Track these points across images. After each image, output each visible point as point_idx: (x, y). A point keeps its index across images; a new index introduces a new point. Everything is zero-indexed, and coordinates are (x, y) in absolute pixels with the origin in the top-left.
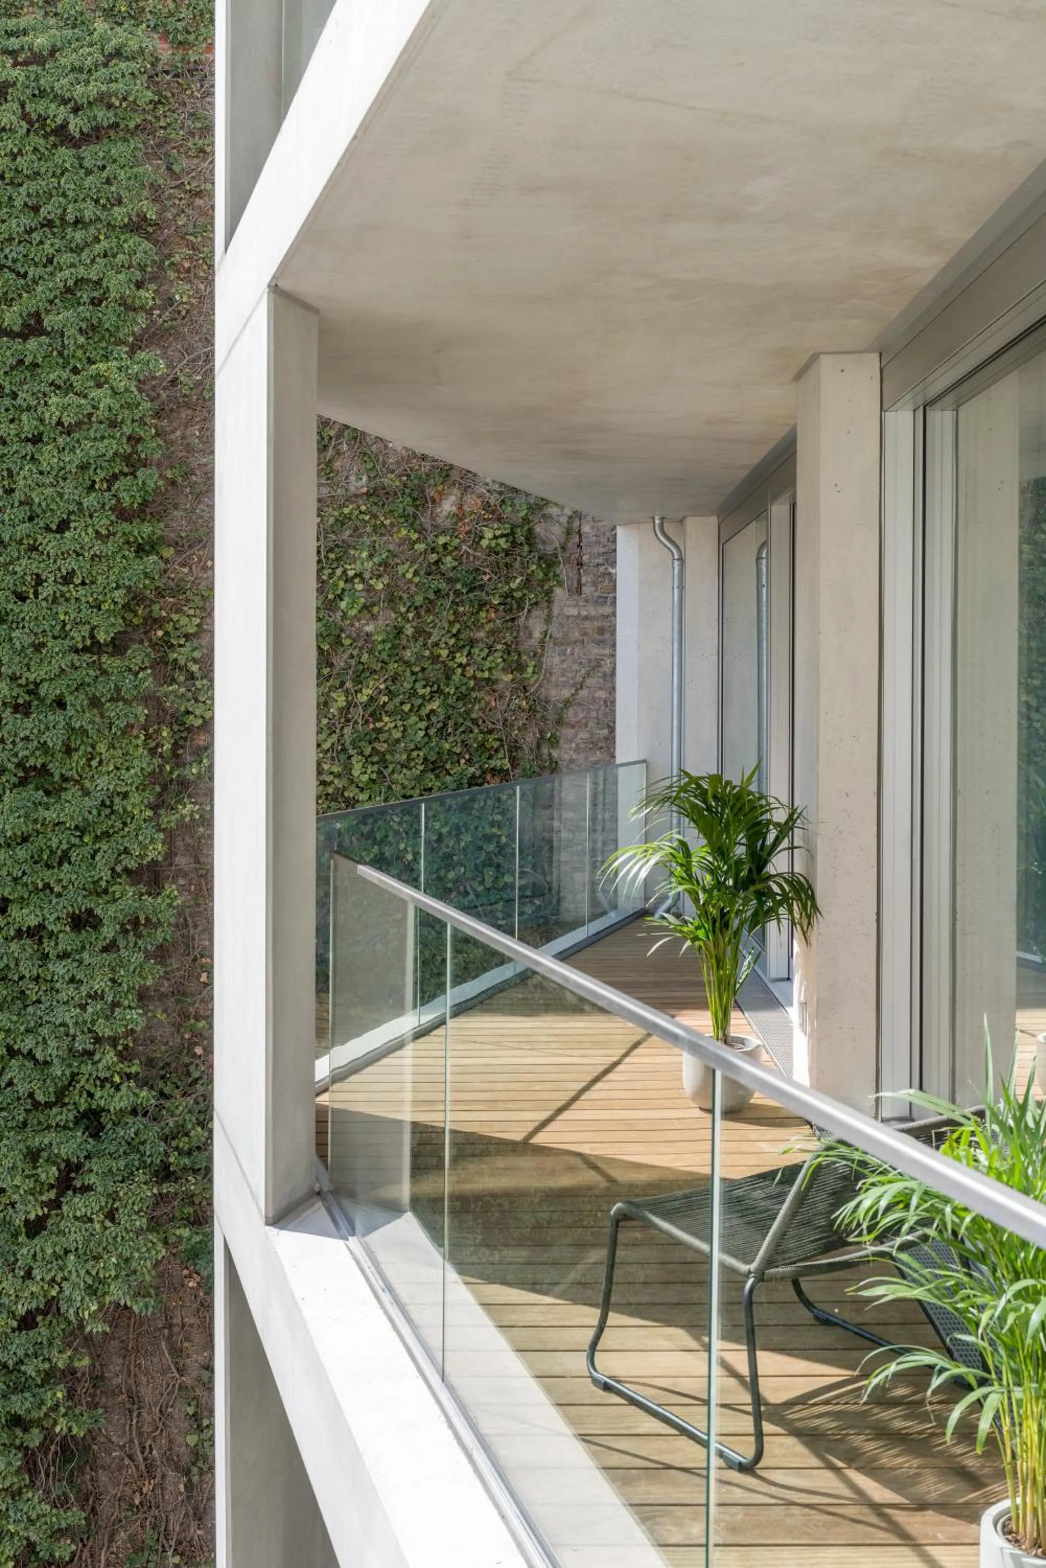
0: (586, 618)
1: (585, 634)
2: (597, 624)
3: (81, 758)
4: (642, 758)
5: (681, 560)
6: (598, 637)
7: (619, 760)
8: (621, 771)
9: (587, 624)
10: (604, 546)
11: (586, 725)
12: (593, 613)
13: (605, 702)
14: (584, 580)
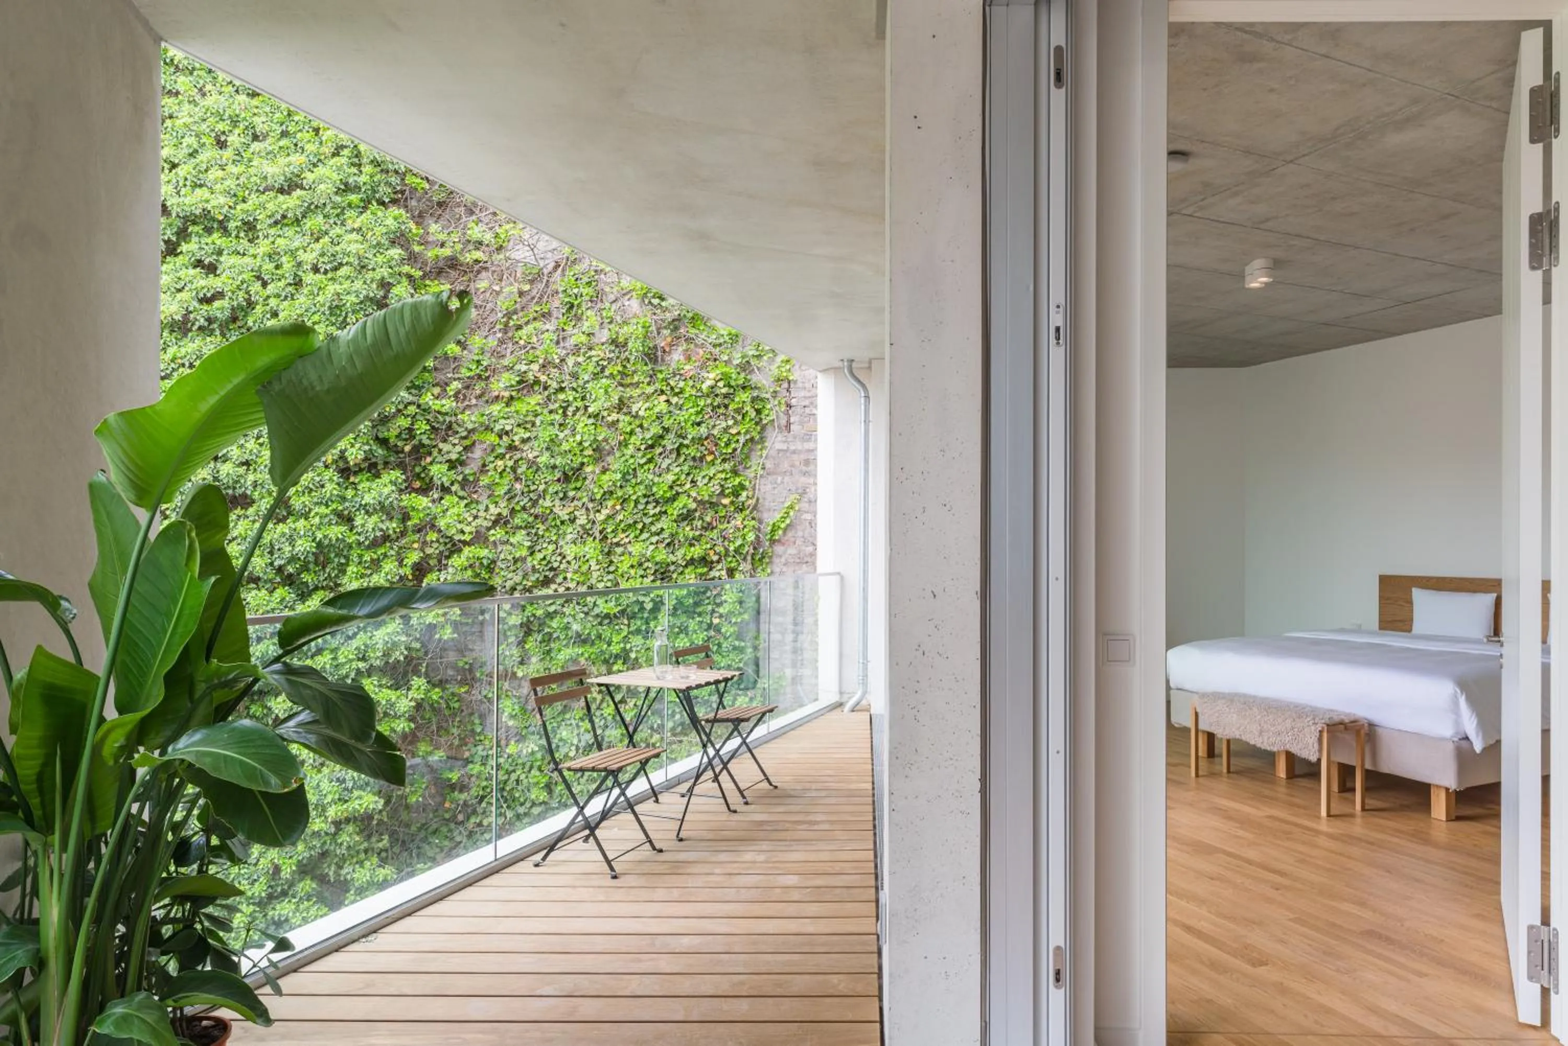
0: (794, 452)
1: (792, 466)
2: (803, 457)
3: (333, 569)
4: (837, 571)
5: (867, 397)
6: (804, 468)
7: (819, 570)
8: (820, 578)
9: (795, 457)
10: (809, 391)
11: (795, 543)
12: (800, 448)
13: (810, 523)
14: (792, 420)
